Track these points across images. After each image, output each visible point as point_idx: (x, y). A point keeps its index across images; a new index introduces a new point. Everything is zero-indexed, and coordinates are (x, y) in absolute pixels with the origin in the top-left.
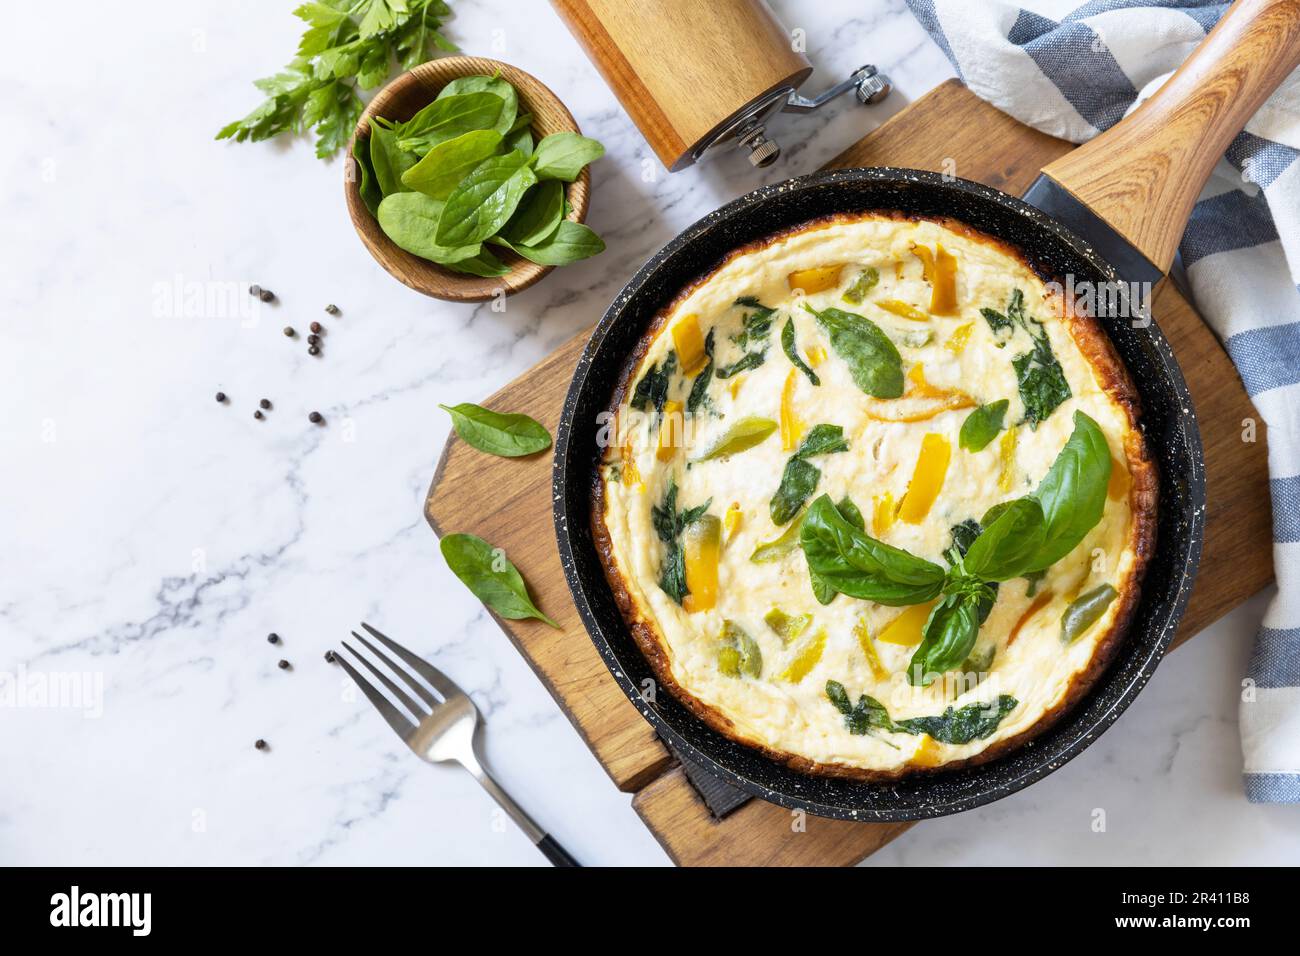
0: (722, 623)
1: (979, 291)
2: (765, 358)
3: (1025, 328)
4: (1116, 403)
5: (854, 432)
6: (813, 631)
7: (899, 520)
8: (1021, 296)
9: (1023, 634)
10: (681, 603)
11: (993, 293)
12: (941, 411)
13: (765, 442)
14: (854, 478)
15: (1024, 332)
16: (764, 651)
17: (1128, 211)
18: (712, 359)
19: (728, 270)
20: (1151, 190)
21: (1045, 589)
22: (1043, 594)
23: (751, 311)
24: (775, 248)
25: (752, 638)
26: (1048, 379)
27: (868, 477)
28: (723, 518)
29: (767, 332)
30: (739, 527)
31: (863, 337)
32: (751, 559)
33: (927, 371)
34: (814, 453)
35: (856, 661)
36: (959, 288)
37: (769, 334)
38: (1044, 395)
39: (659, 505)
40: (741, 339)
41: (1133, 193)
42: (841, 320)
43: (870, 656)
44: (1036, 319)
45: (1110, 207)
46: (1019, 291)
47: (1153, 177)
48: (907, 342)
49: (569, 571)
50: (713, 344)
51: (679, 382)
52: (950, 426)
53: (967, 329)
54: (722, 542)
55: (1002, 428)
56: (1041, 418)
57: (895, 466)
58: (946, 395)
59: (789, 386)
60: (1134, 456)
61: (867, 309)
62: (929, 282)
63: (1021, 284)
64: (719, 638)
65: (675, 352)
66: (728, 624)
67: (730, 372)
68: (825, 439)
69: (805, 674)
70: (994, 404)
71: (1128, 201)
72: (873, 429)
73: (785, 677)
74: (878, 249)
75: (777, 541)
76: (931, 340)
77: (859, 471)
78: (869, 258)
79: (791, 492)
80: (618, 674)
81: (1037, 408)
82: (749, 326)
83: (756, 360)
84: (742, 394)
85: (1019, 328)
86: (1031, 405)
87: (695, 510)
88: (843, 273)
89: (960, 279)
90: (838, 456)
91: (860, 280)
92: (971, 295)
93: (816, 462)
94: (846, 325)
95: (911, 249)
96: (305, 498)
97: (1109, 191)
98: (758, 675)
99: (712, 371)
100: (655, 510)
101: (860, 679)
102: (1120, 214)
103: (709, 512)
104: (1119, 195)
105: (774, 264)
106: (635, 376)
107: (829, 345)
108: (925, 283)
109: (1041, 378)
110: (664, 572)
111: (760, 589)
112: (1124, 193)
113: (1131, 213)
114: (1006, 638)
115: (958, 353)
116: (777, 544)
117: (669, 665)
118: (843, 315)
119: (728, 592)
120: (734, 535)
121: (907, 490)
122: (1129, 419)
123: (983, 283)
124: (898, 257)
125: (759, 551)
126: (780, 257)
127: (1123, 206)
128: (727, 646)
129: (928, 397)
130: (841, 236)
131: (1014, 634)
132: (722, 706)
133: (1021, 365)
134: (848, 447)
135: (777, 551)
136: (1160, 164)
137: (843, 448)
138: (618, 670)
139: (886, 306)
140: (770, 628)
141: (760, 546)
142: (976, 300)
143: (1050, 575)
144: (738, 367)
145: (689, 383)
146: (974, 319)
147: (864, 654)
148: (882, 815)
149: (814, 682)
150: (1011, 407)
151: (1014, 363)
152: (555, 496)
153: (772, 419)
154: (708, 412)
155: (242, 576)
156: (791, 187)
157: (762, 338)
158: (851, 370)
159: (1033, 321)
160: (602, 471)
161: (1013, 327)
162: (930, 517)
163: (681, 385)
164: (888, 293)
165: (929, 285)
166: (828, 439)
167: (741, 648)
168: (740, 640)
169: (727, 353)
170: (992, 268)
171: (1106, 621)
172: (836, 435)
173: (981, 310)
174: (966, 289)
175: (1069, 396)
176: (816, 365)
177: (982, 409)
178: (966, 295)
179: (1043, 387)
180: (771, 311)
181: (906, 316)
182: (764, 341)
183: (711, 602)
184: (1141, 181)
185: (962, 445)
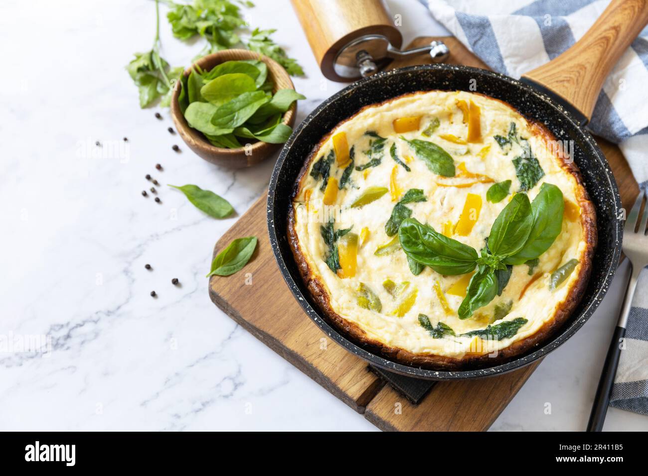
0: (359, 284)
1: (492, 126)
2: (381, 161)
3: (518, 143)
4: (569, 173)
5: (430, 193)
6: (410, 290)
7: (456, 234)
8: (515, 125)
9: (528, 293)
10: (336, 273)
11: (500, 126)
12: (476, 183)
13: (382, 198)
14: (430, 214)
15: (518, 145)
16: (382, 301)
17: (567, 88)
18: (353, 161)
19: (361, 115)
20: (577, 80)
21: (538, 272)
22: (537, 273)
23: (374, 139)
24: (386, 105)
25: (376, 294)
26: (532, 168)
27: (438, 214)
28: (359, 234)
29: (382, 149)
30: (368, 238)
31: (433, 151)
32: (375, 253)
33: (467, 166)
34: (408, 202)
35: (435, 304)
36: (482, 125)
37: (383, 150)
38: (530, 175)
39: (324, 226)
40: (369, 153)
41: (568, 81)
42: (421, 144)
43: (443, 302)
44: (523, 137)
45: (557, 86)
46: (514, 123)
47: (577, 74)
48: (456, 153)
49: (274, 247)
50: (354, 154)
51: (335, 171)
52: (482, 190)
53: (487, 149)
54: (359, 246)
55: (509, 193)
56: (529, 188)
57: (452, 209)
58: (478, 176)
59: (394, 172)
60: (581, 198)
61: (434, 139)
62: (466, 124)
63: (514, 120)
64: (357, 291)
65: (334, 150)
66: (362, 285)
67: (362, 168)
68: (414, 196)
69: (406, 312)
70: (504, 182)
71: (566, 84)
72: (440, 190)
73: (395, 313)
74: (439, 105)
75: (389, 244)
76: (468, 152)
77: (433, 211)
78: (435, 110)
79: (396, 220)
80: (301, 299)
81: (527, 182)
82: (373, 146)
83: (377, 162)
84: (369, 178)
85: (514, 143)
86: (523, 181)
87: (344, 230)
88: (422, 122)
89: (482, 119)
90: (421, 204)
91: (431, 125)
92: (488, 128)
93: (409, 206)
94: (424, 146)
95: (457, 104)
96: (133, 281)
97: (556, 79)
98: (380, 311)
99: (353, 167)
100: (322, 228)
101: (437, 313)
102: (563, 89)
103: (351, 232)
104: (562, 81)
105: (386, 113)
106: (313, 161)
107: (415, 155)
108: (464, 125)
109: (528, 167)
110: (327, 257)
111: (380, 269)
112: (564, 81)
113: (569, 89)
114: (518, 296)
115: (483, 159)
116: (390, 245)
117: (329, 300)
118: (422, 142)
119: (362, 270)
120: (365, 242)
121: (459, 219)
122: (577, 181)
123: (494, 121)
124: (450, 109)
125: (379, 250)
126: (389, 110)
127: (564, 86)
128: (362, 296)
129: (468, 177)
130: (419, 99)
131: (522, 294)
132: (359, 323)
133: (517, 162)
134: (427, 199)
135: (389, 249)
136: (581, 69)
137: (424, 200)
138: (300, 296)
139: (443, 137)
140: (386, 290)
141: (380, 247)
142: (491, 132)
143: (540, 264)
144: (368, 165)
145: (341, 171)
146: (490, 143)
147: (439, 300)
148: (453, 375)
149: (412, 315)
150: (513, 183)
151: (513, 161)
152: (268, 210)
153: (385, 187)
154: (351, 186)
155: (96, 322)
156: (394, 72)
157: (380, 152)
158: (426, 164)
159: (522, 139)
160: (294, 205)
161: (511, 144)
162: (473, 233)
163: (337, 172)
164: (445, 131)
165: (466, 126)
166: (417, 196)
167: (370, 298)
168: (369, 294)
169: (361, 159)
170: (498, 112)
171: (574, 276)
172: (420, 194)
173: (494, 137)
174: (486, 126)
175: (544, 174)
176: (408, 162)
177: (497, 184)
178: (486, 130)
179: (530, 172)
180: (383, 139)
181: (455, 142)
182: (381, 153)
183: (353, 273)
184: (572, 76)
185: (488, 200)
